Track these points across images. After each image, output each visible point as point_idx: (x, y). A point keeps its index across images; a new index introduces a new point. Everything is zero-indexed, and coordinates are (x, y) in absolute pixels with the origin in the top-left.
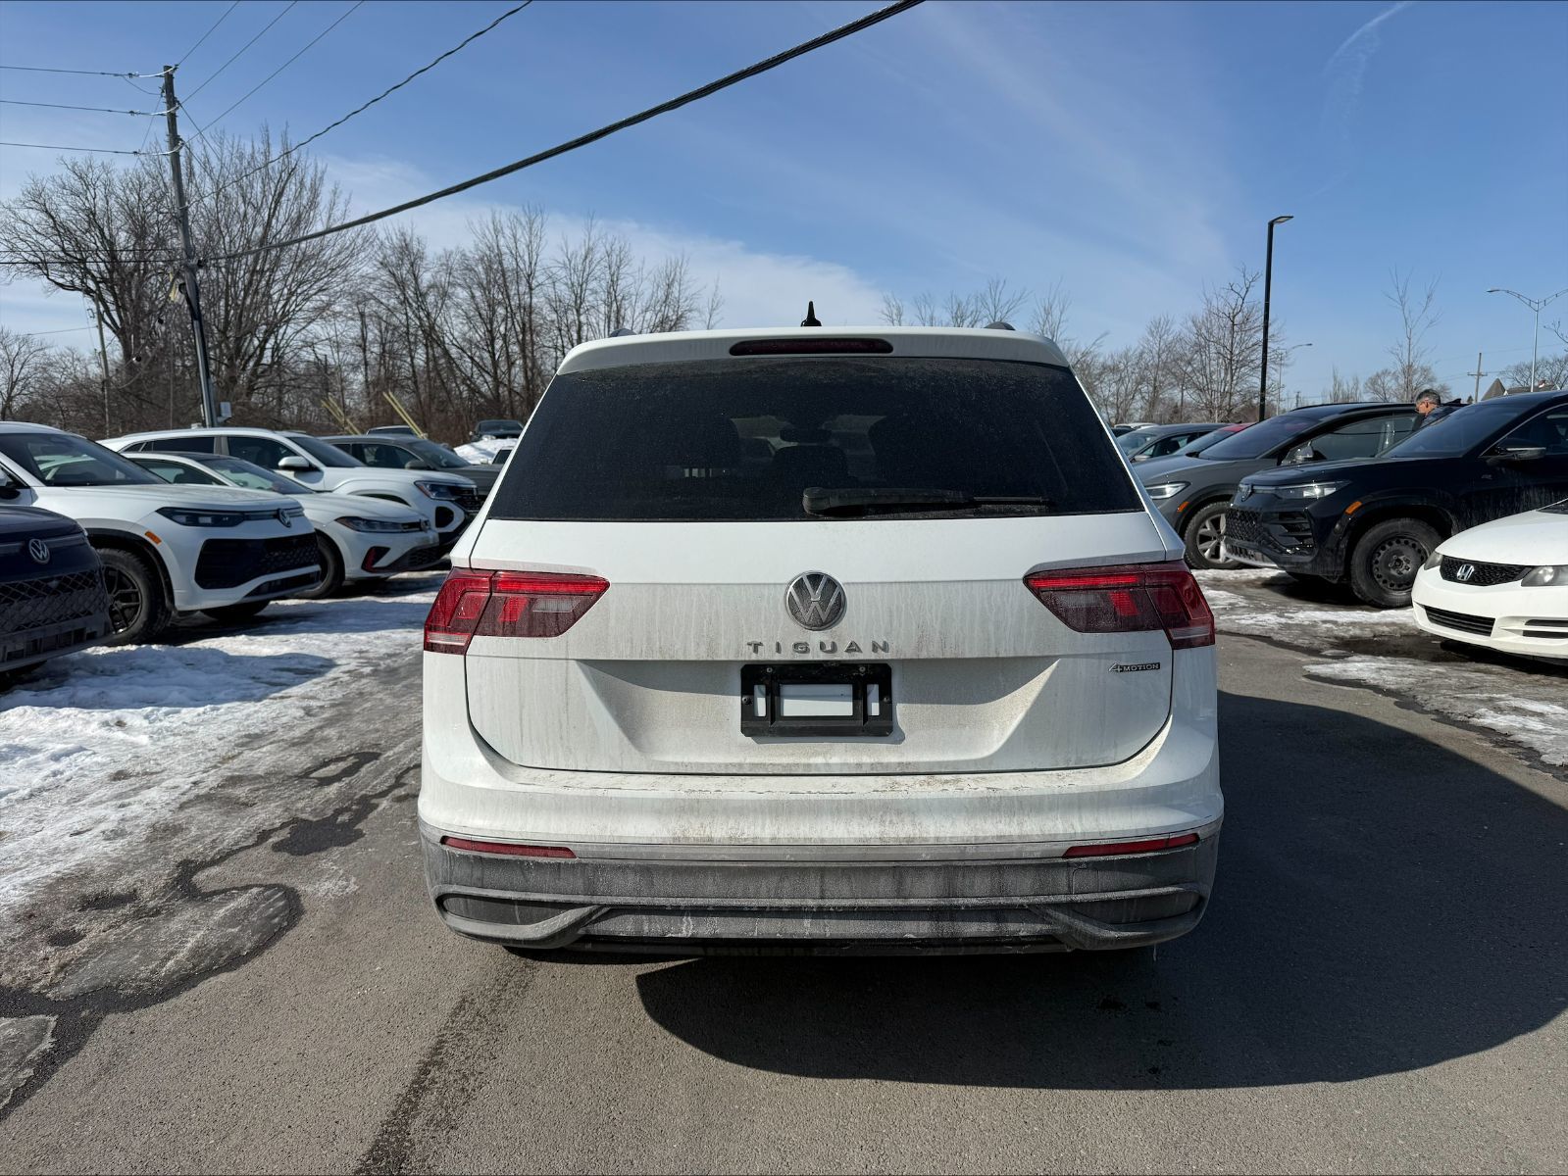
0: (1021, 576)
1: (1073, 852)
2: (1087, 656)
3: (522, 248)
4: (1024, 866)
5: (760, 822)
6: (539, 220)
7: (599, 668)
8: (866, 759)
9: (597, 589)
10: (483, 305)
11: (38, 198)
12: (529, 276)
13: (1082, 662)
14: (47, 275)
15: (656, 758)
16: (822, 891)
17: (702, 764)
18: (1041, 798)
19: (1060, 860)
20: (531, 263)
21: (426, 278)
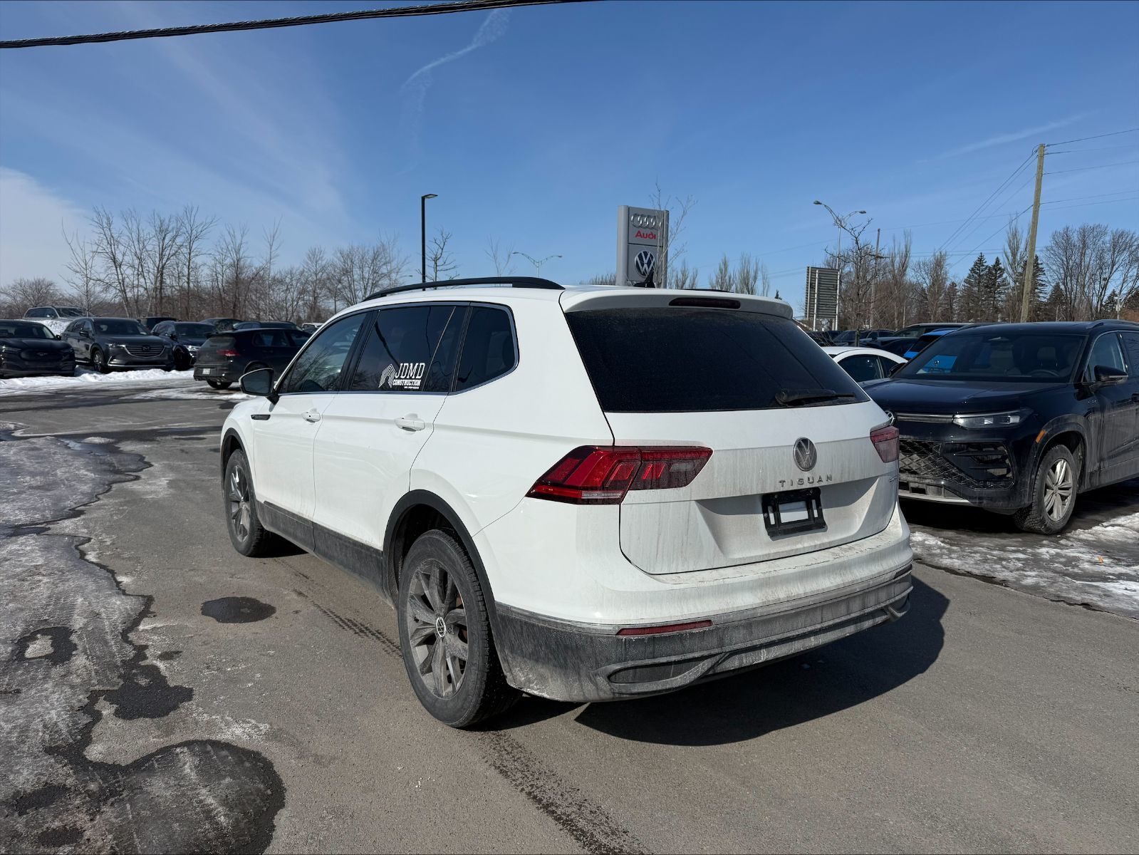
5: (796, 586)
7: (703, 503)
8: (818, 542)
9: (707, 454)
15: (731, 557)
16: (822, 619)
17: (752, 557)
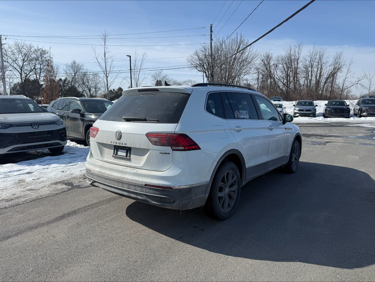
0: (145, 134)
1: (146, 185)
2: (155, 150)
3: (297, 54)
4: (139, 186)
6: (301, 46)
7: (99, 143)
8: (126, 164)
9: (98, 131)
10: (286, 68)
11: (196, 54)
12: (297, 60)
13: (155, 151)
14: (197, 69)
15: (104, 159)
16: (114, 184)
17: (108, 161)
18: (143, 174)
19: (144, 186)
20: (298, 57)
21: (272, 63)
